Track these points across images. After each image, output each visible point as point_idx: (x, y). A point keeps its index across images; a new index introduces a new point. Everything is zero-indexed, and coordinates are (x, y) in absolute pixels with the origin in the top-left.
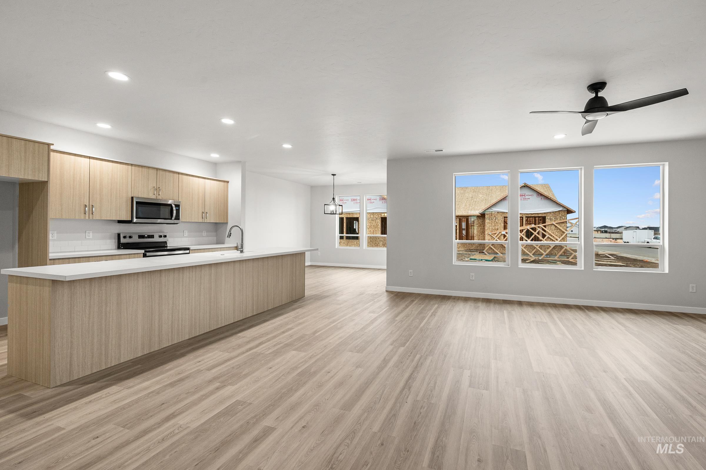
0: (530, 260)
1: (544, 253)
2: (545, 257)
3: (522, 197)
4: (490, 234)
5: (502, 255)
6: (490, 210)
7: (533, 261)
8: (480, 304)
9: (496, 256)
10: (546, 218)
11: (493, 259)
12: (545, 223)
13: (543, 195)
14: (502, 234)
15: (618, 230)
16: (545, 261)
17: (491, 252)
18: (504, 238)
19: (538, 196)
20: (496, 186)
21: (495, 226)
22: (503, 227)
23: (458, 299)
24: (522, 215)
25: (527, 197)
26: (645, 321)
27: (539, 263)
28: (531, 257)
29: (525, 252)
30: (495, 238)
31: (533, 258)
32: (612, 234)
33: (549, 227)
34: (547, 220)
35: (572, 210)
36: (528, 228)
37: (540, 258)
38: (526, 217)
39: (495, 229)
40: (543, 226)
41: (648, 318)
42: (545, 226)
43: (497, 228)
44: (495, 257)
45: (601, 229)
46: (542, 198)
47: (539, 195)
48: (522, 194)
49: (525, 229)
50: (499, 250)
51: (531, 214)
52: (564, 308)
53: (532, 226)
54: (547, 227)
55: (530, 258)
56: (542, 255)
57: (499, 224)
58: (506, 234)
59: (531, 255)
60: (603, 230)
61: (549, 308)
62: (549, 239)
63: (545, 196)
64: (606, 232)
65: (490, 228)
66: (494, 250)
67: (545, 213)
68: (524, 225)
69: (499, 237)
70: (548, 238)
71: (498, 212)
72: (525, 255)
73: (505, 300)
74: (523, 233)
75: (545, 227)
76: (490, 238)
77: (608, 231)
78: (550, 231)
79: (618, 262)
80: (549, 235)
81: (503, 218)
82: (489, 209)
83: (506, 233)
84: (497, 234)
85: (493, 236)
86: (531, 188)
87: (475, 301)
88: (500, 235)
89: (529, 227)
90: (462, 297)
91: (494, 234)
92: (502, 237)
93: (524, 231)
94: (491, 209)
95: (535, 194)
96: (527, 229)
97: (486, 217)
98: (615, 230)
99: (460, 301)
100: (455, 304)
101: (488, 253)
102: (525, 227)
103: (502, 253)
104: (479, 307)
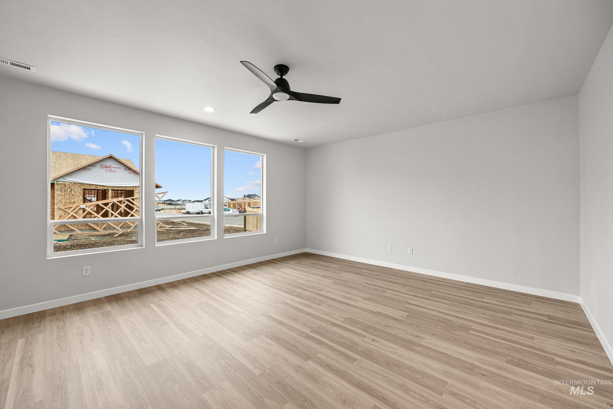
0: (118, 234)
1: (133, 225)
2: (133, 229)
3: (107, 168)
4: (63, 208)
5: (80, 232)
6: (61, 180)
7: (121, 234)
8: (108, 308)
9: (71, 234)
10: (135, 191)
11: (69, 238)
12: (133, 196)
13: (132, 169)
14: (80, 208)
15: (178, 202)
16: (134, 232)
17: (63, 230)
18: (83, 213)
19: (125, 170)
20: (65, 153)
21: (70, 198)
22: (82, 200)
23: (63, 312)
24: (108, 188)
25: (113, 169)
26: (265, 272)
27: (129, 235)
28: (118, 230)
29: (111, 225)
30: (71, 213)
31: (121, 231)
32: (176, 206)
33: (138, 200)
34: (135, 194)
35: (159, 185)
36: (115, 202)
37: (128, 231)
38: (112, 190)
39: (70, 202)
40: (131, 199)
41: (263, 269)
42: (133, 199)
43: (73, 201)
44: (71, 236)
45: (167, 202)
46: (130, 172)
47: (127, 169)
48: (107, 166)
49: (110, 202)
50: (76, 227)
51: (118, 187)
52: (206, 279)
53: (119, 199)
54: (135, 200)
55: (117, 232)
56: (130, 227)
57: (76, 197)
58: (85, 208)
59: (118, 228)
60: (169, 202)
61: (193, 283)
62: (137, 212)
63: (134, 171)
64: (171, 204)
65: (63, 201)
66: (68, 227)
67: (133, 187)
68: (109, 198)
69: (77, 211)
70: (137, 210)
71: (75, 183)
72: (111, 229)
73: (139, 289)
74: (108, 206)
75: (134, 201)
76: (62, 213)
77: (172, 204)
78: (138, 204)
79: (191, 227)
80: (137, 207)
81: (82, 190)
82: (61, 178)
83: (86, 206)
84: (72, 209)
85: (66, 211)
86: (119, 161)
87: (95, 305)
88: (77, 209)
89: (115, 200)
90: (68, 306)
91: (68, 209)
92: (81, 211)
93: (110, 205)
94: (63, 178)
95: (123, 168)
96: (113, 202)
97: (55, 187)
98: (176, 202)
99: (68, 314)
100: (62, 323)
101: (59, 231)
102: (111, 200)
103: (80, 230)
104: (109, 312)
